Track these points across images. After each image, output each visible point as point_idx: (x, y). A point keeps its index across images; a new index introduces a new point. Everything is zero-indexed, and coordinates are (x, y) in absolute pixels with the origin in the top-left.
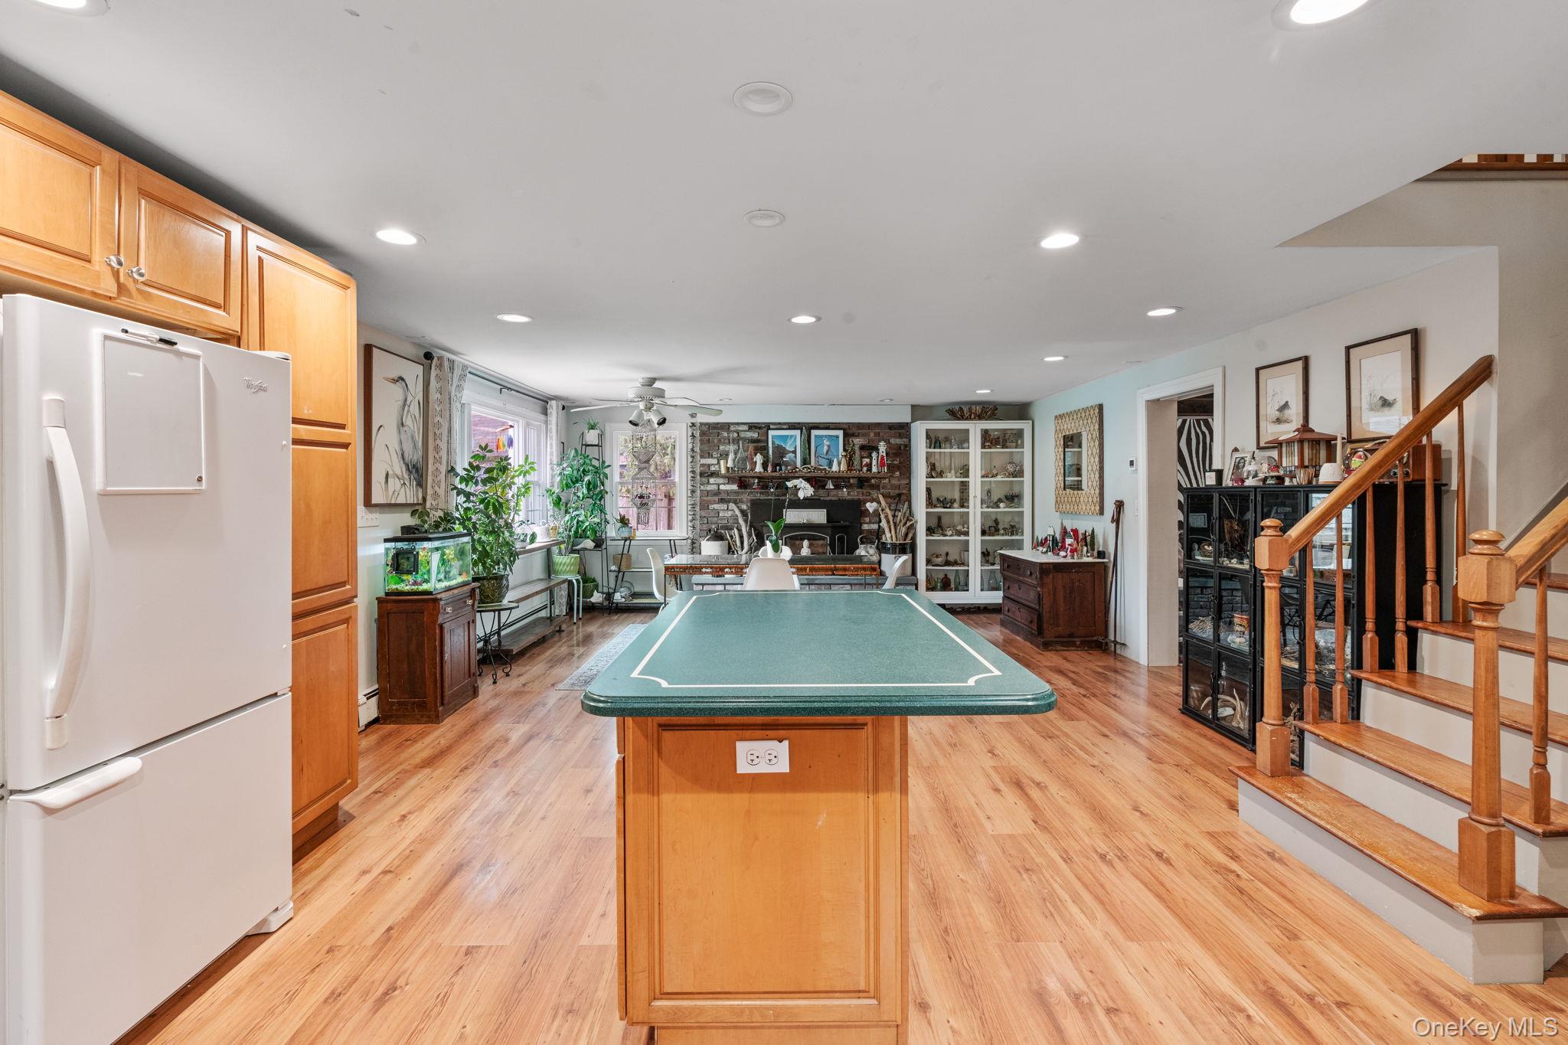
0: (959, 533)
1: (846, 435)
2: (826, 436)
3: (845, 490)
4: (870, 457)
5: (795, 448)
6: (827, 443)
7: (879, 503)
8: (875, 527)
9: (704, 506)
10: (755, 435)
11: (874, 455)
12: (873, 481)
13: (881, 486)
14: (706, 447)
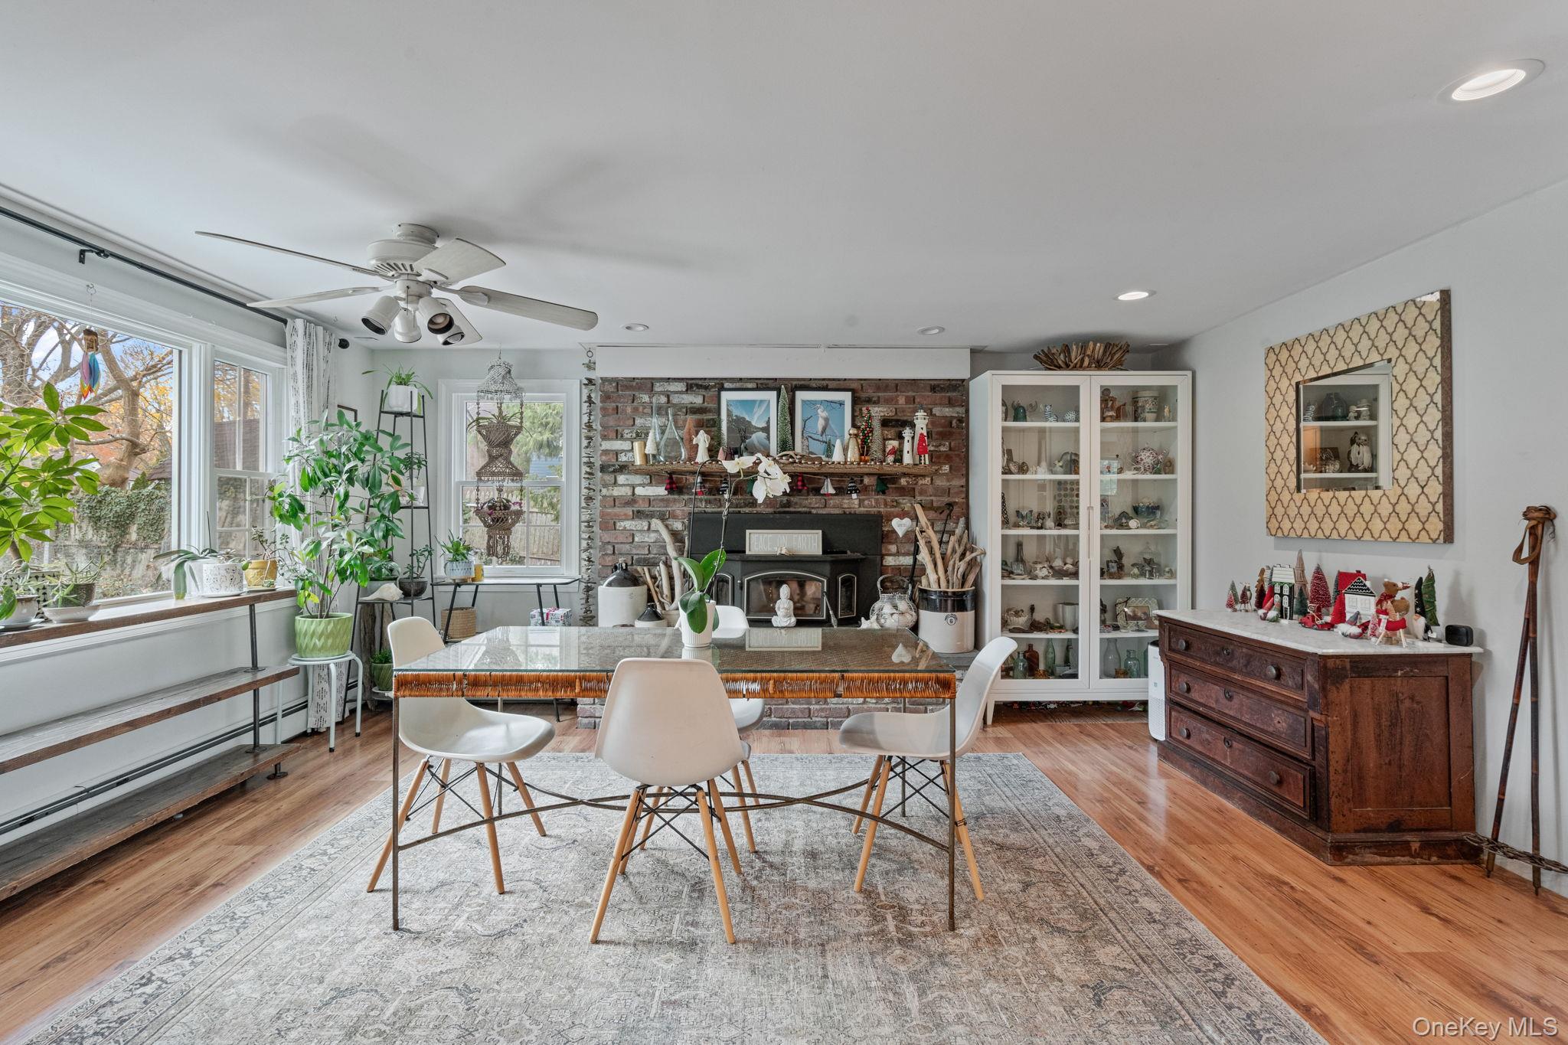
0: (1059, 574)
1: (855, 401)
2: (821, 402)
3: (854, 496)
4: (900, 437)
5: (768, 422)
6: (822, 413)
7: (916, 518)
8: (908, 561)
9: (608, 525)
10: (697, 400)
11: (907, 433)
12: (903, 481)
13: (917, 489)
14: (611, 421)
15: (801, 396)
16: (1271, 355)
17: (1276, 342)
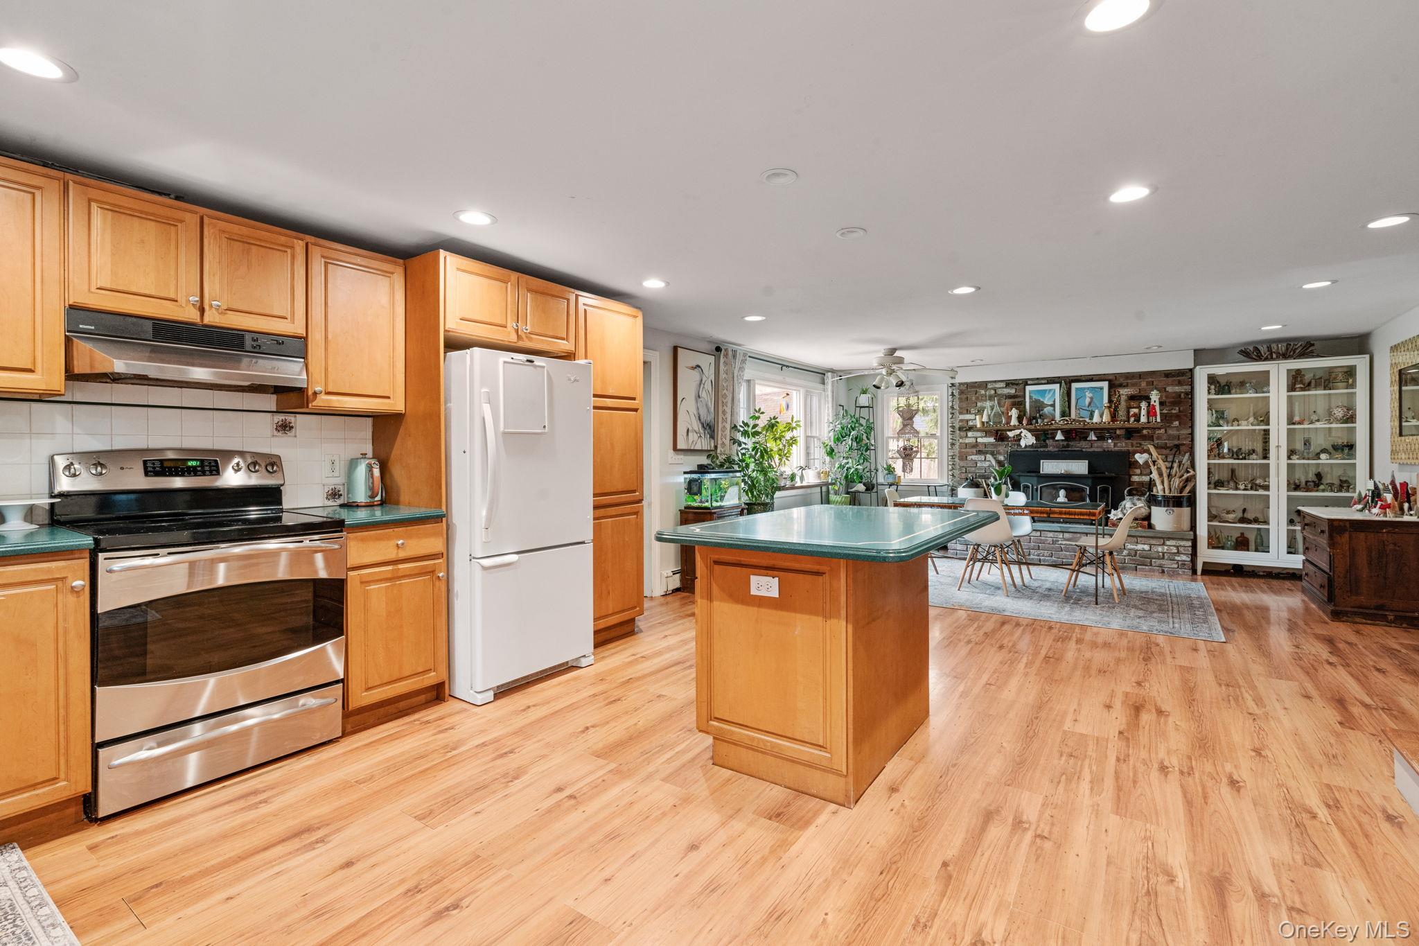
0: (1255, 487)
1: (1111, 386)
2: (1088, 388)
3: (1110, 441)
4: (1139, 408)
5: (1054, 401)
6: (1088, 395)
7: (1150, 454)
8: (1146, 479)
9: (963, 457)
10: (1013, 391)
11: (1144, 405)
12: (1145, 432)
13: (1155, 436)
14: (964, 405)
15: (1075, 386)
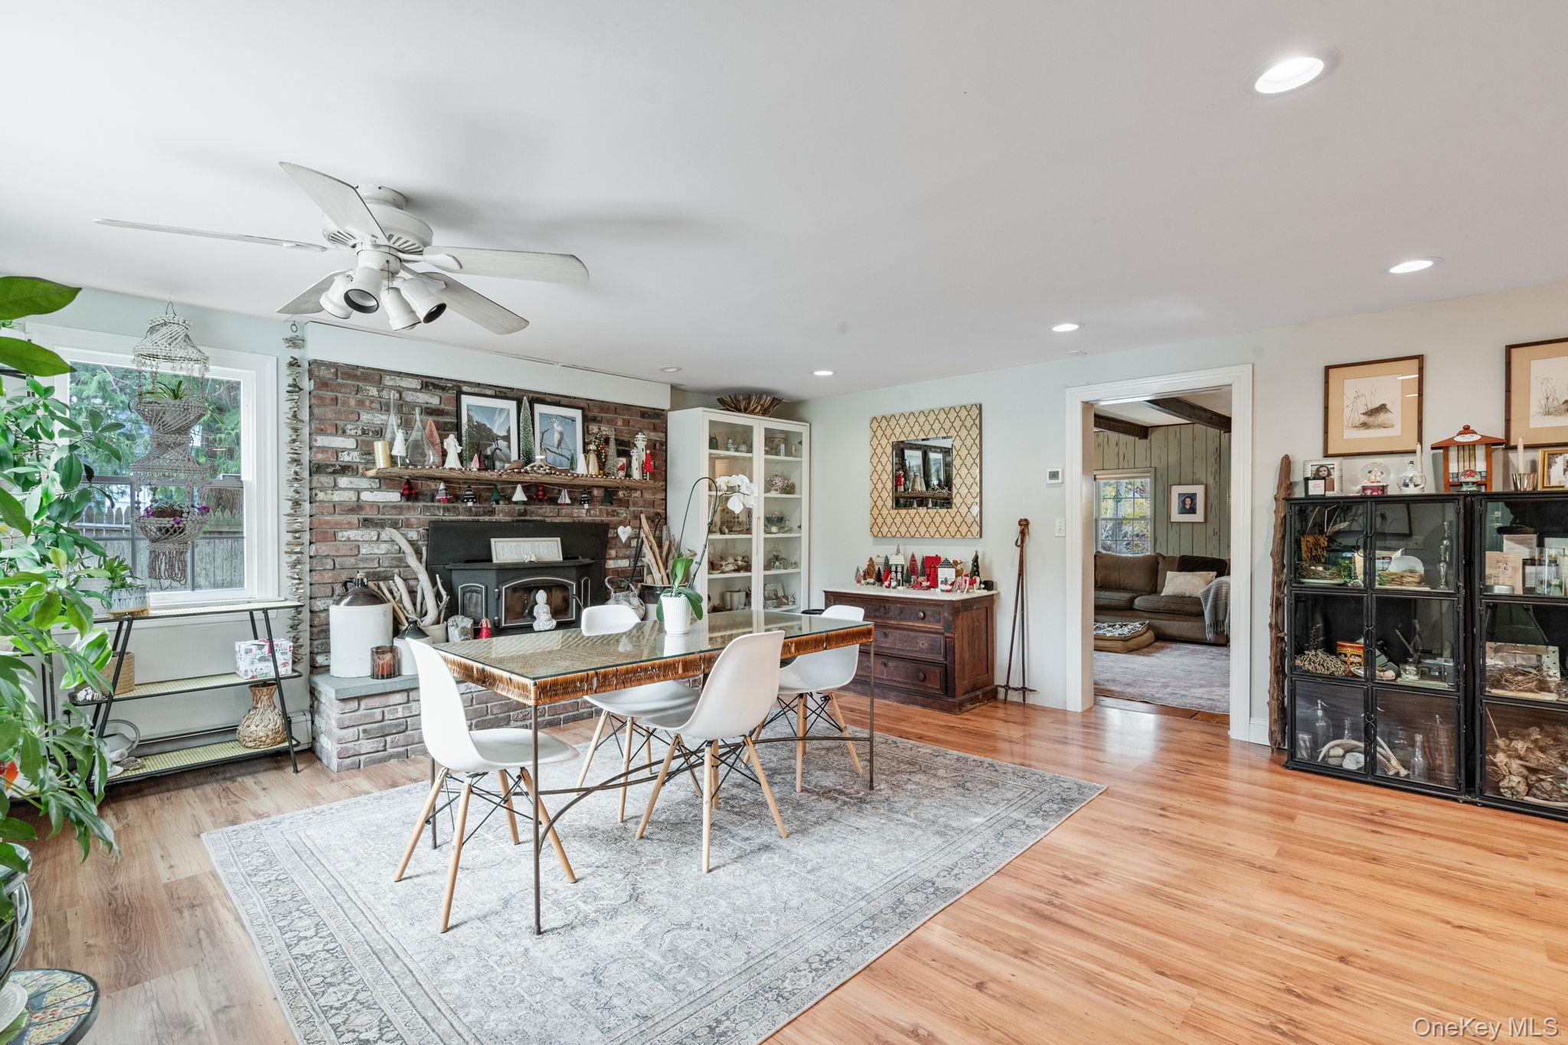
1: (586, 419)
2: (557, 416)
4: (627, 455)
5: (509, 431)
6: (557, 427)
8: (625, 563)
10: (434, 400)
11: (635, 453)
15: (539, 408)
16: (875, 421)
17: (879, 414)
